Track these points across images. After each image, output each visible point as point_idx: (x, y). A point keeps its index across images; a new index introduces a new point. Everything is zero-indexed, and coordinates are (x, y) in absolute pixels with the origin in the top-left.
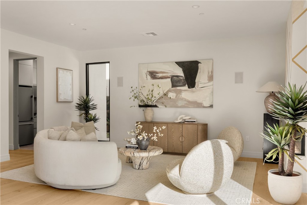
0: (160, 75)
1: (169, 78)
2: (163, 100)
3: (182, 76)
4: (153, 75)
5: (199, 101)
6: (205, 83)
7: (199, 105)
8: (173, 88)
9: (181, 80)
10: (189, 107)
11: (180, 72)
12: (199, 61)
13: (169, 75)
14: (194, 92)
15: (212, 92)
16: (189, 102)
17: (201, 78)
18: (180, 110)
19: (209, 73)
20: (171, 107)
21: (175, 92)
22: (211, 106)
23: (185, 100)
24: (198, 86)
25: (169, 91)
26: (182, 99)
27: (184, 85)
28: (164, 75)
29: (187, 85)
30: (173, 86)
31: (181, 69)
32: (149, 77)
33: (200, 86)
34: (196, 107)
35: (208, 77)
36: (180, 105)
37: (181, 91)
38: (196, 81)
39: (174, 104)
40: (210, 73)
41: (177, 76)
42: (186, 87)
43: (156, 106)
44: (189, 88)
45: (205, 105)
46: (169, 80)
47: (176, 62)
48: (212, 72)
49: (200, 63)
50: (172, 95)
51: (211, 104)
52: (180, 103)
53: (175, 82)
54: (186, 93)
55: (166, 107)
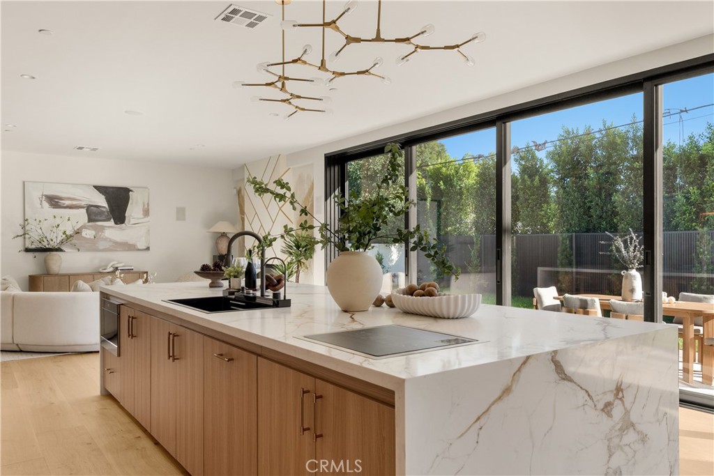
0: (67, 203)
1: (83, 207)
2: (74, 241)
3: (104, 207)
4: (54, 201)
5: (131, 242)
6: (139, 219)
7: (130, 247)
8: (90, 224)
9: (103, 212)
10: (117, 251)
11: (101, 201)
12: (131, 189)
13: (83, 203)
14: (124, 229)
15: (149, 231)
16: (116, 243)
17: (133, 211)
18: (100, 255)
19: (144, 206)
20: (88, 250)
21: (94, 228)
22: (148, 249)
23: (110, 241)
24: (129, 221)
25: (84, 227)
26: (106, 239)
27: (108, 220)
28: (74, 203)
29: (112, 220)
30: (90, 220)
31: (103, 197)
32: (46, 205)
33: (133, 221)
34: (127, 251)
35: (143, 211)
36: (101, 248)
37: (103, 228)
38: (126, 215)
39: (92, 246)
40: (146, 206)
41: (97, 207)
42: (112, 223)
43: (59, 250)
44: (116, 223)
45: (140, 247)
46: (84, 211)
47: (94, 187)
48: (148, 204)
49: (131, 191)
50: (88, 234)
51: (147, 246)
52: (102, 245)
53: (93, 214)
54: (111, 231)
55: (79, 250)
